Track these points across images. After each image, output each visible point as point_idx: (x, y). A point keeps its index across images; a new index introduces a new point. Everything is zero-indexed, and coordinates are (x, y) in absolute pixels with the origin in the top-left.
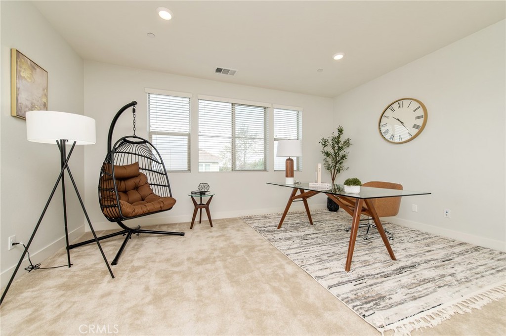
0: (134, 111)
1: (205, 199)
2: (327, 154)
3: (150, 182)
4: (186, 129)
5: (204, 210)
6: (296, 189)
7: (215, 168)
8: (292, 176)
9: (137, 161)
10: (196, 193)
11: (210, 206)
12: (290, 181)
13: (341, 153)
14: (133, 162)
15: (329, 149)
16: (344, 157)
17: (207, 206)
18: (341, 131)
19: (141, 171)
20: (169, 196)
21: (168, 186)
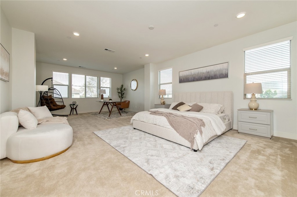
0: (52, 80)
1: (75, 107)
2: (119, 93)
3: (55, 101)
4: (67, 83)
5: (74, 110)
6: (105, 102)
7: (78, 96)
8: (103, 99)
9: (51, 94)
10: (72, 105)
11: (77, 109)
12: (102, 100)
13: (123, 92)
14: (50, 95)
15: (119, 91)
16: (124, 94)
17: (75, 109)
18: (122, 86)
19: (52, 98)
20: (63, 104)
21: (63, 102)
